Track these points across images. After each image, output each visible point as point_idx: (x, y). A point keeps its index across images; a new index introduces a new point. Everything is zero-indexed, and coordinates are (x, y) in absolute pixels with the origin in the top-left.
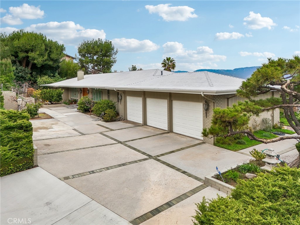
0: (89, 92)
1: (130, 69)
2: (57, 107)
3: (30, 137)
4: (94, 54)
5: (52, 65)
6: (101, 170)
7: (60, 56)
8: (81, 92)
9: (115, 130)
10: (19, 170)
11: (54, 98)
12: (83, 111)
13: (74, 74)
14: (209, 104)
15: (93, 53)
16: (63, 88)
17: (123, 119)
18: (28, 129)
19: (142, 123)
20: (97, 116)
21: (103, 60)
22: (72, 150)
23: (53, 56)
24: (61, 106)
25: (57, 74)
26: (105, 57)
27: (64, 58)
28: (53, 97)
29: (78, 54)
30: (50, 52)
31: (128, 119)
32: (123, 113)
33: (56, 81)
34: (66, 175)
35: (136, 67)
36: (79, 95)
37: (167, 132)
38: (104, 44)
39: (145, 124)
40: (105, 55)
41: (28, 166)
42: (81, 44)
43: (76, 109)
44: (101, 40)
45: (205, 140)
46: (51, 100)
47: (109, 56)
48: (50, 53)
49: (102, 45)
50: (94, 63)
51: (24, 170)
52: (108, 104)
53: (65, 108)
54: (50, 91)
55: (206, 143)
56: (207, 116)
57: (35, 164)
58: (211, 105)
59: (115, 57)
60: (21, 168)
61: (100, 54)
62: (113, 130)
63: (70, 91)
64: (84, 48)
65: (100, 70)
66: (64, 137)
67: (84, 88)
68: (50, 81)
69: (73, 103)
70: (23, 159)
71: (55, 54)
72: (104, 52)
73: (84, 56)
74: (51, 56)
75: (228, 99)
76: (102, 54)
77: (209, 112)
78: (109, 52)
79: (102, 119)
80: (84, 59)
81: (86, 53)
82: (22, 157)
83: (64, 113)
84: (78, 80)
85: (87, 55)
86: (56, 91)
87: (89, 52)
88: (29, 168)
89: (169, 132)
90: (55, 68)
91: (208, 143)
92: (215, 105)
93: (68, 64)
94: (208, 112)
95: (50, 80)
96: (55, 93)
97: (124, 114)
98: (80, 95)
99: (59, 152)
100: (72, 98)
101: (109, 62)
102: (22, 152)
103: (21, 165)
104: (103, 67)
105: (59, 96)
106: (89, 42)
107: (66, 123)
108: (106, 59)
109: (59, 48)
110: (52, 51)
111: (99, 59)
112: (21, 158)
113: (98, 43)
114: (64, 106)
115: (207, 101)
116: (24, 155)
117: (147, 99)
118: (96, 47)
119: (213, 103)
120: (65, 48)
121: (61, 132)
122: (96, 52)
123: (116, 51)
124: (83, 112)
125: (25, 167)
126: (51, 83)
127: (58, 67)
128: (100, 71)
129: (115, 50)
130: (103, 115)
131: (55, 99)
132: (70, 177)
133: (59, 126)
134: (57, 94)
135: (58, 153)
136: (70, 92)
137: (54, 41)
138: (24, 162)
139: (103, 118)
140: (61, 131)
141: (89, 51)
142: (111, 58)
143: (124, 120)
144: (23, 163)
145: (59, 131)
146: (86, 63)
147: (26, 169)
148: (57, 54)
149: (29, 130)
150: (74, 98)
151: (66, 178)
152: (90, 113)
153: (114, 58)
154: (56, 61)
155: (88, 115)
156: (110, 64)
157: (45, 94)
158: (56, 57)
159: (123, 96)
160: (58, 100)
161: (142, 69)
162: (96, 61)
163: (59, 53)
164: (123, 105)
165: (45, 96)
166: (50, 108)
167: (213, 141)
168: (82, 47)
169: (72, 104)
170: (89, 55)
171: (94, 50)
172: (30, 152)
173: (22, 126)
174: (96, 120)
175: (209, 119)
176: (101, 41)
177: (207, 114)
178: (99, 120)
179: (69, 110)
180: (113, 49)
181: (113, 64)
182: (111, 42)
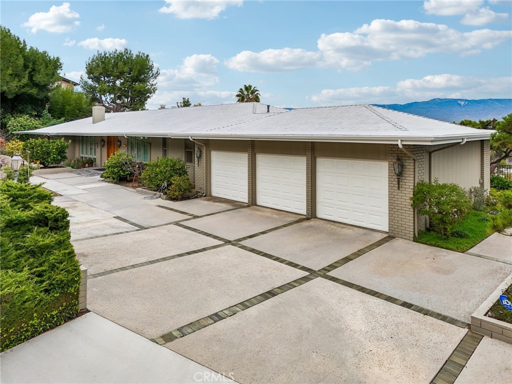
0: (120, 145)
1: (179, 104)
2: (57, 173)
3: (66, 243)
4: (118, 76)
5: (35, 95)
6: (232, 311)
7: (51, 78)
8: (104, 145)
9: (202, 217)
10: (50, 326)
11: (52, 157)
12: (115, 181)
13: (78, 112)
14: (405, 164)
15: (114, 74)
16: (67, 137)
17: (203, 193)
18: (60, 224)
19: (247, 201)
20: (150, 188)
21: (133, 87)
22: (142, 264)
23: (38, 78)
24: (64, 172)
25: (45, 112)
26: (136, 82)
27: (60, 83)
28: (48, 154)
29: (87, 76)
30: (34, 70)
31: (214, 194)
32: (205, 182)
33: (44, 124)
34: (165, 330)
35: (189, 100)
36: (98, 150)
37: (305, 217)
38: (135, 59)
39: (253, 202)
40: (136, 79)
41: (70, 314)
42: (91, 58)
43: (98, 177)
44: (129, 52)
45: (394, 232)
46: (45, 159)
47: (144, 81)
48: (33, 73)
49: (132, 60)
50: (116, 92)
51: (60, 324)
52: (175, 165)
53: (73, 175)
54: (43, 143)
55: (397, 238)
56: (400, 186)
57: (80, 307)
58: (409, 165)
59: (154, 83)
60: (55, 319)
61: (128, 77)
62: (198, 217)
63: (79, 142)
64: (98, 66)
65: (126, 105)
66: (106, 236)
67: (109, 137)
68: (33, 124)
69: (87, 165)
70: (59, 298)
71: (42, 74)
72: (136, 72)
73: (97, 79)
74: (34, 79)
75: (430, 154)
76: (131, 78)
77: (404, 178)
78: (144, 73)
79: (164, 195)
80: (97, 85)
81: (101, 74)
82: (58, 295)
83: (78, 184)
84: (94, 122)
85: (103, 79)
86: (54, 142)
87: (108, 73)
88: (70, 319)
89: (310, 217)
90: (40, 100)
91: (402, 238)
92: (417, 164)
93: (65, 94)
94: (401, 178)
95: (33, 122)
96: (53, 146)
97: (205, 185)
98: (101, 150)
99: (116, 270)
100: (82, 155)
101: (144, 91)
102: (59, 282)
103: (54, 313)
104: (131, 100)
105: (60, 152)
106: (107, 55)
107: (95, 206)
108: (137, 85)
109: (50, 64)
110: (36, 69)
111: (125, 85)
112: (56, 295)
113: (125, 57)
114: (71, 172)
115: (400, 158)
116: (63, 287)
117: (257, 155)
118: (121, 64)
119: (413, 161)
120: (61, 64)
121: (94, 224)
122: (121, 73)
123: (157, 73)
124: (116, 183)
125: (63, 316)
126: (36, 128)
127: (47, 99)
128: (126, 107)
129: (155, 70)
130: (165, 188)
131: (54, 157)
132: (175, 334)
133: (82, 211)
134: (57, 149)
135: (115, 274)
136: (79, 145)
137: (41, 50)
138: (62, 306)
139: (166, 193)
140: (91, 221)
141: (108, 71)
142: (148, 83)
143: (205, 196)
144: (60, 308)
145: (87, 222)
146: (102, 92)
147: (65, 322)
148: (47, 75)
149: (61, 227)
150: (86, 156)
151: (168, 338)
152: (131, 184)
153: (152, 85)
154: (43, 87)
155: (128, 188)
156: (146, 95)
157: (33, 148)
158: (45, 79)
159: (204, 151)
160: (58, 160)
161: (202, 104)
162: (120, 89)
163: (50, 72)
164: (205, 168)
165: (33, 152)
166: (43, 176)
167: (412, 233)
168: (94, 63)
169: (85, 167)
170: (106, 78)
171: (117, 68)
172: (76, 279)
173: (46, 217)
174: (152, 198)
175: (403, 192)
176: (130, 54)
177: (400, 183)
178: (157, 198)
179: (83, 179)
180: (151, 68)
181: (150, 95)
182: (148, 56)
